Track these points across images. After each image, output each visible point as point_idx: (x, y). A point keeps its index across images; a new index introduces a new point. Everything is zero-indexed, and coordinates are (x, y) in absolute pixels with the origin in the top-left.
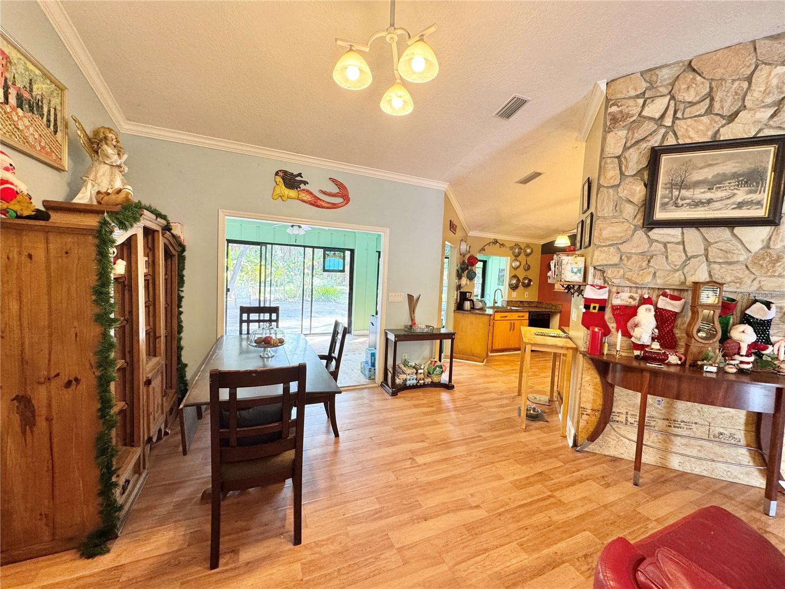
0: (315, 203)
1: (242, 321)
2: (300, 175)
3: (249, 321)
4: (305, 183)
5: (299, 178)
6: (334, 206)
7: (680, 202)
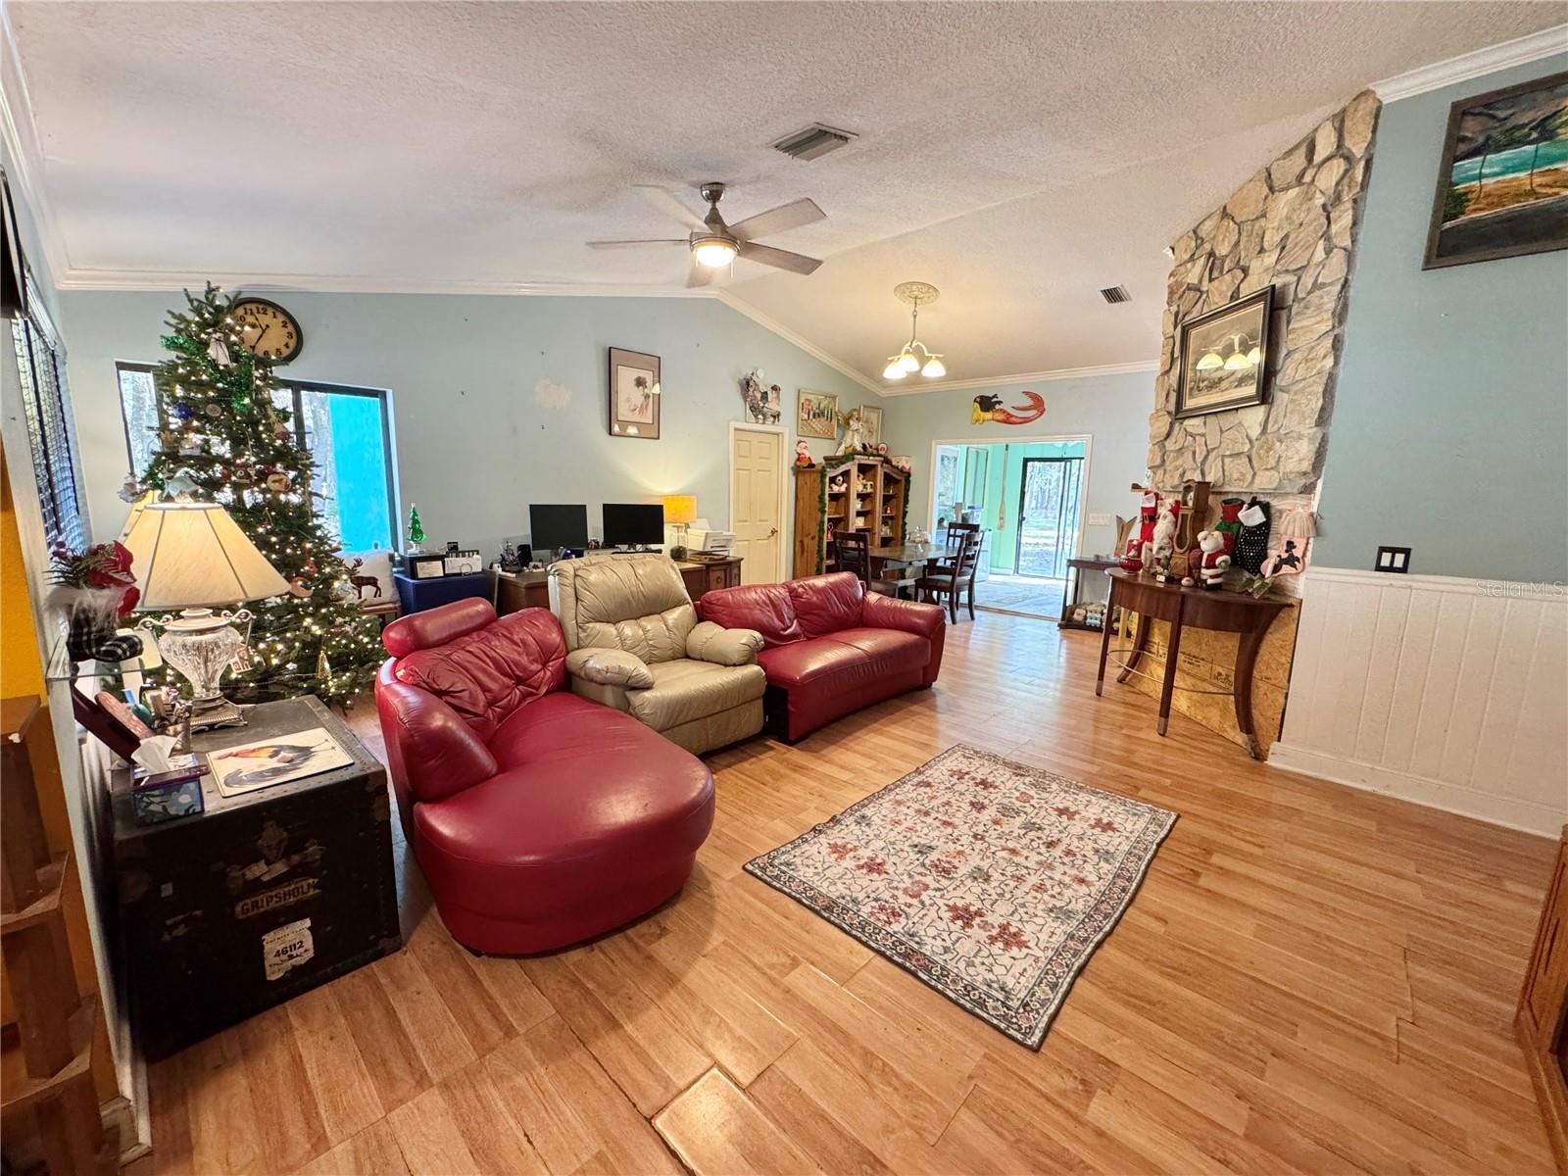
0: (1008, 420)
1: (949, 536)
2: (995, 396)
3: (955, 536)
4: (1000, 402)
5: (995, 400)
6: (1027, 420)
7: (1201, 385)
